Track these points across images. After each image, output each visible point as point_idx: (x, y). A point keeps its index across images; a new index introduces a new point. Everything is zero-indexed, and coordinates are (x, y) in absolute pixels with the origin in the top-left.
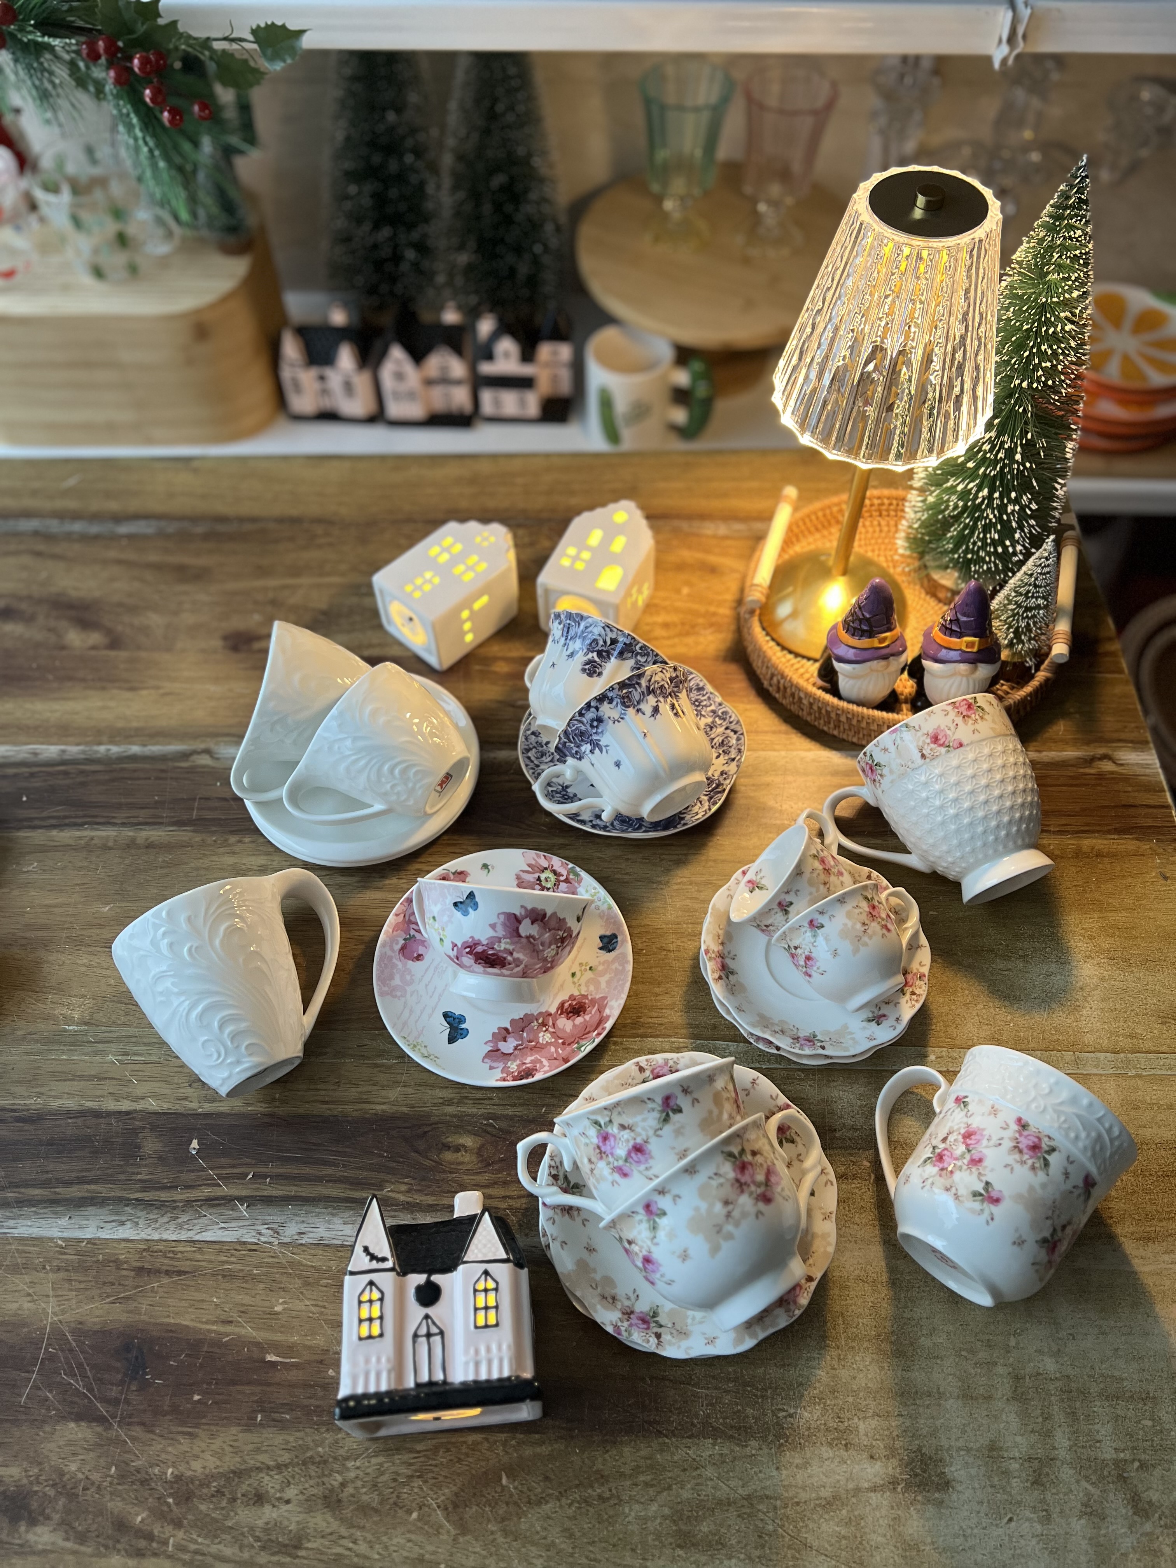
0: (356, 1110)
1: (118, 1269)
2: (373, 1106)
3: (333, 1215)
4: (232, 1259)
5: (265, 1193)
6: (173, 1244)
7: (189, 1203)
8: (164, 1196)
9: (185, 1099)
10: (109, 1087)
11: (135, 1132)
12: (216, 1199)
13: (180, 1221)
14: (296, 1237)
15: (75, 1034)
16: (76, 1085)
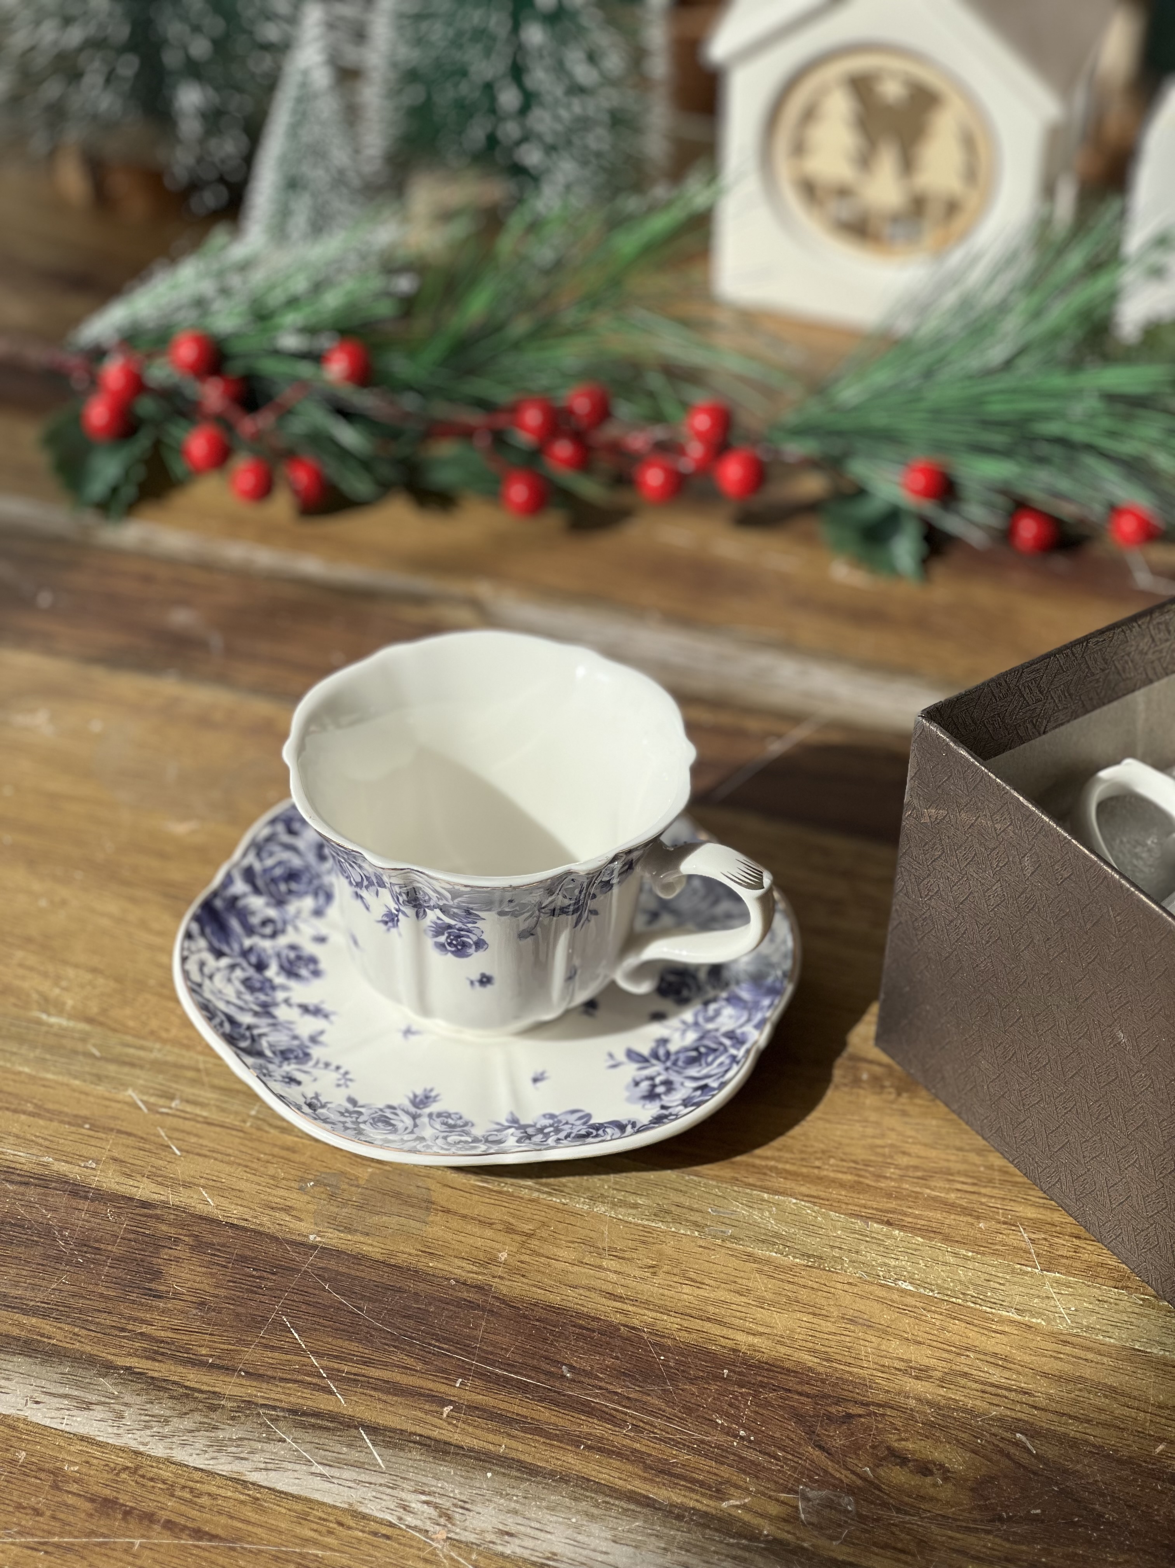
0: (687, 1330)
1: (56, 1487)
2: (730, 1333)
3: (592, 1517)
4: (330, 1540)
5: (435, 1434)
6: (197, 1475)
7: (248, 1406)
8: (193, 1377)
9: (287, 1209)
10: (111, 1146)
11: (156, 1243)
12: (317, 1415)
13: (221, 1435)
14: (490, 1537)
15: (62, 1033)
16: (41, 1127)
